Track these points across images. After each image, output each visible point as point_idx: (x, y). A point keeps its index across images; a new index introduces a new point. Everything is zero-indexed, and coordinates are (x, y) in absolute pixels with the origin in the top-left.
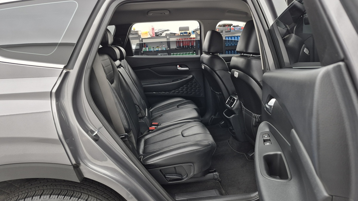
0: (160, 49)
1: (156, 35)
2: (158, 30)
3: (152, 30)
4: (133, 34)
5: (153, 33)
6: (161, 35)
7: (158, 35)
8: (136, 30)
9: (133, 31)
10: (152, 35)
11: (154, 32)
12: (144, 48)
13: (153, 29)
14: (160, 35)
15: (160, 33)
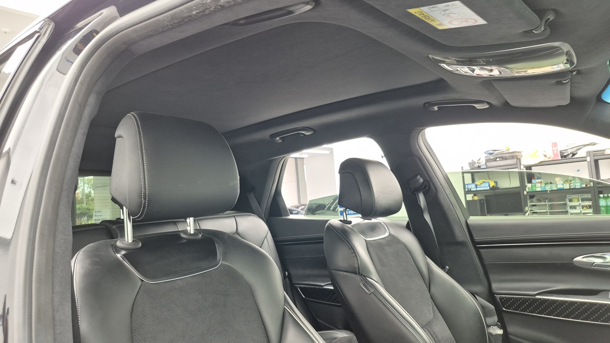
0: (567, 186)
1: (562, 157)
2: (567, 146)
3: (553, 147)
4: (506, 159)
5: (556, 152)
6: (574, 155)
7: (565, 156)
8: (510, 151)
9: (507, 152)
10: (552, 156)
11: (557, 150)
12: (529, 185)
13: (555, 145)
14: (571, 155)
15: (570, 151)
